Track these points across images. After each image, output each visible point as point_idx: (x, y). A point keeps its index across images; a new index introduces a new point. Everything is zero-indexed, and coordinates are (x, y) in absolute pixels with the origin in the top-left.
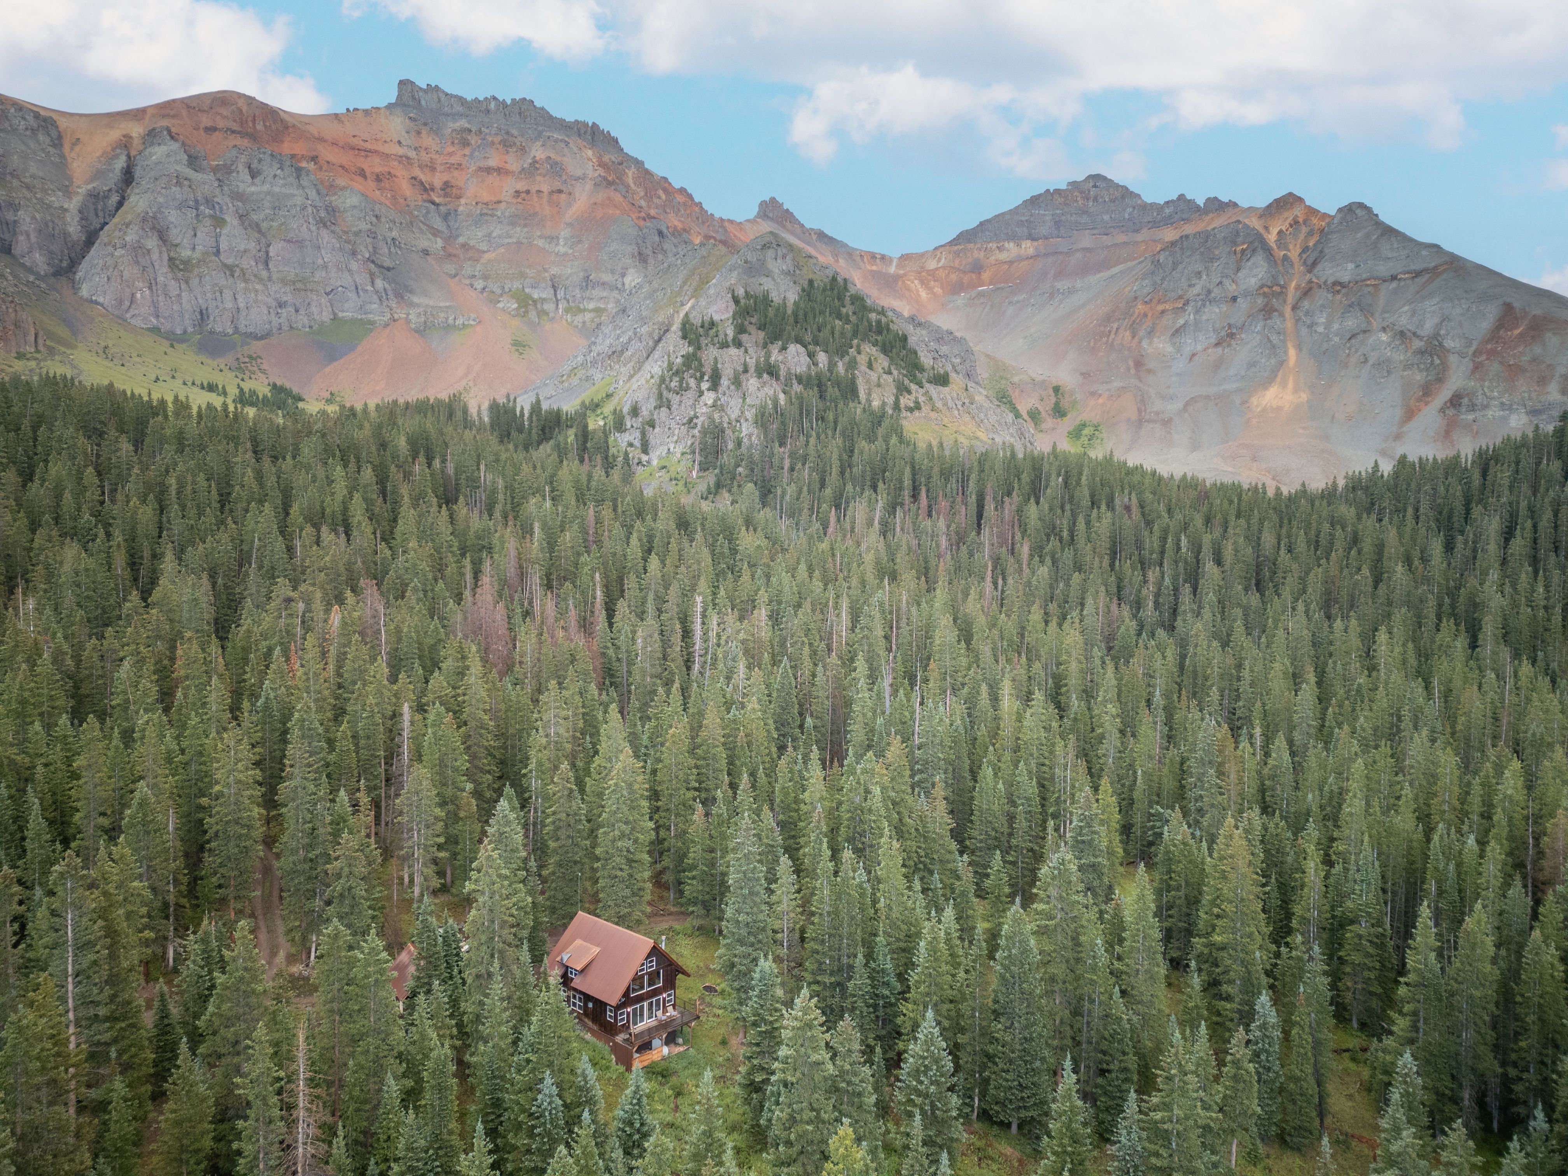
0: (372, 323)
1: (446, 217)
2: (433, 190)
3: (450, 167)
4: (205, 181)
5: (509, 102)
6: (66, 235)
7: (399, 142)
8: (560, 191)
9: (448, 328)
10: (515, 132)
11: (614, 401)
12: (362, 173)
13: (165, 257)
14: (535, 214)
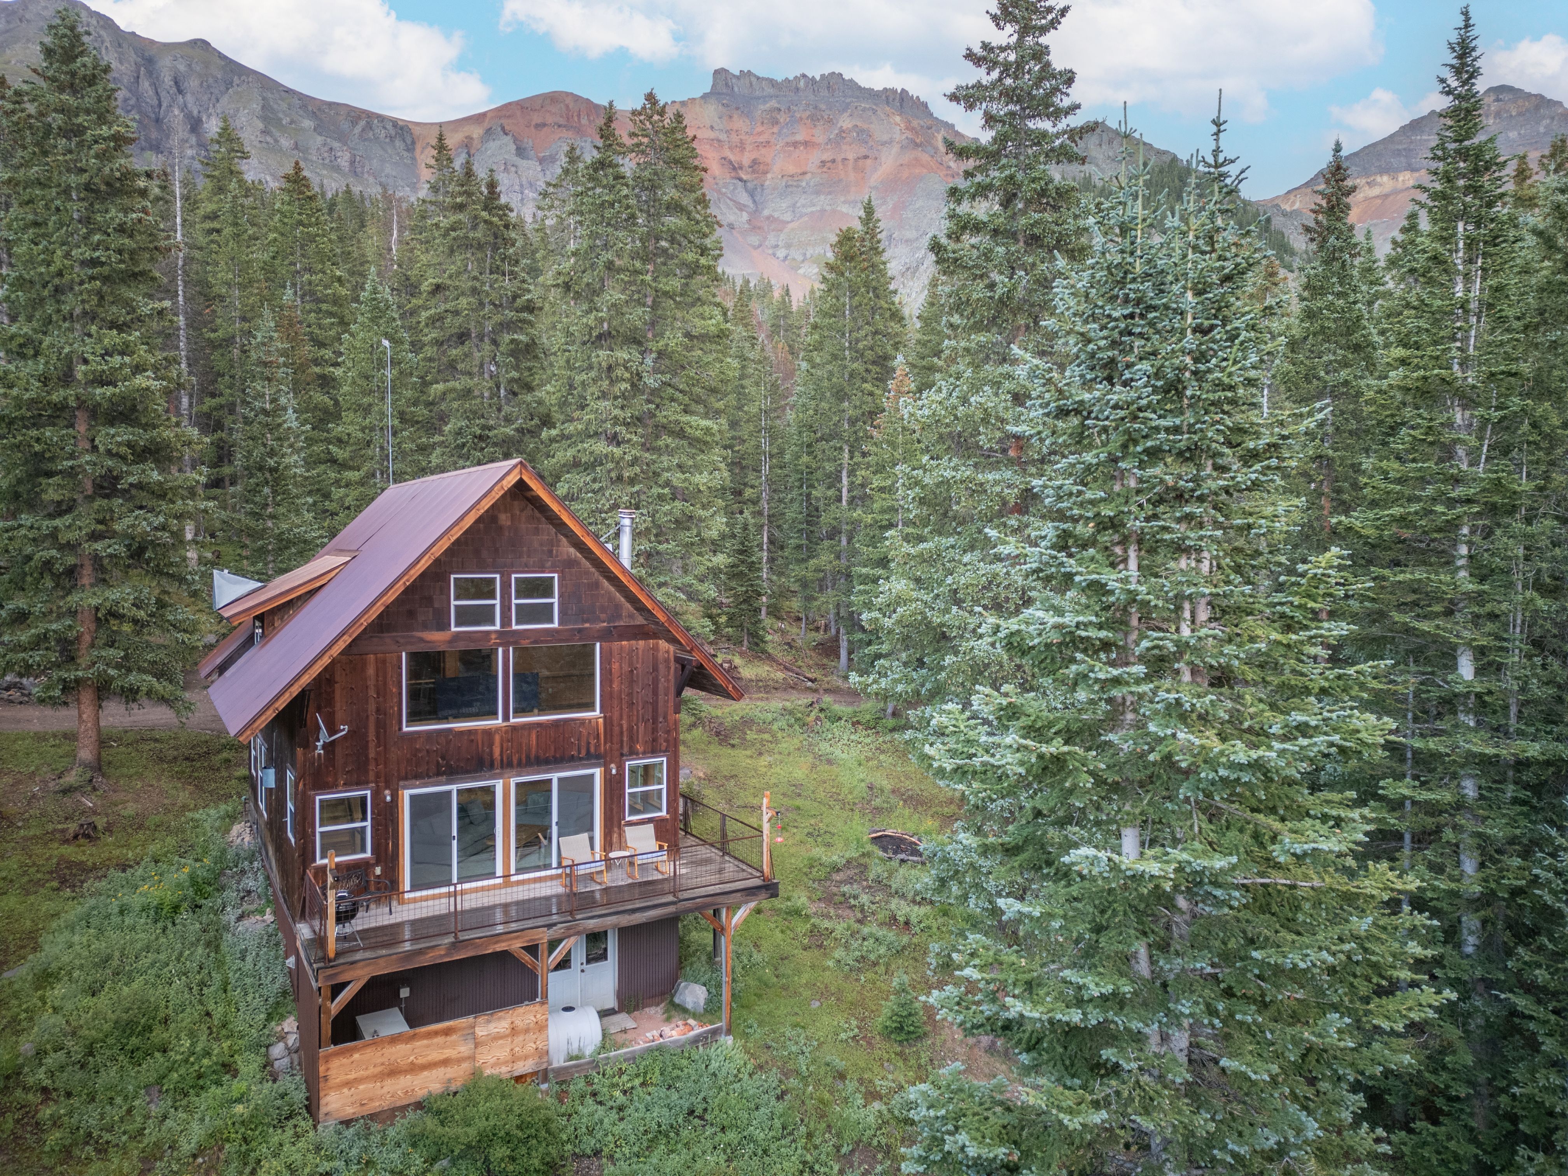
1: (752, 194)
2: (741, 168)
3: (758, 146)
4: (530, 168)
5: (818, 78)
7: (712, 127)
8: (866, 157)
10: (823, 106)
14: (840, 181)
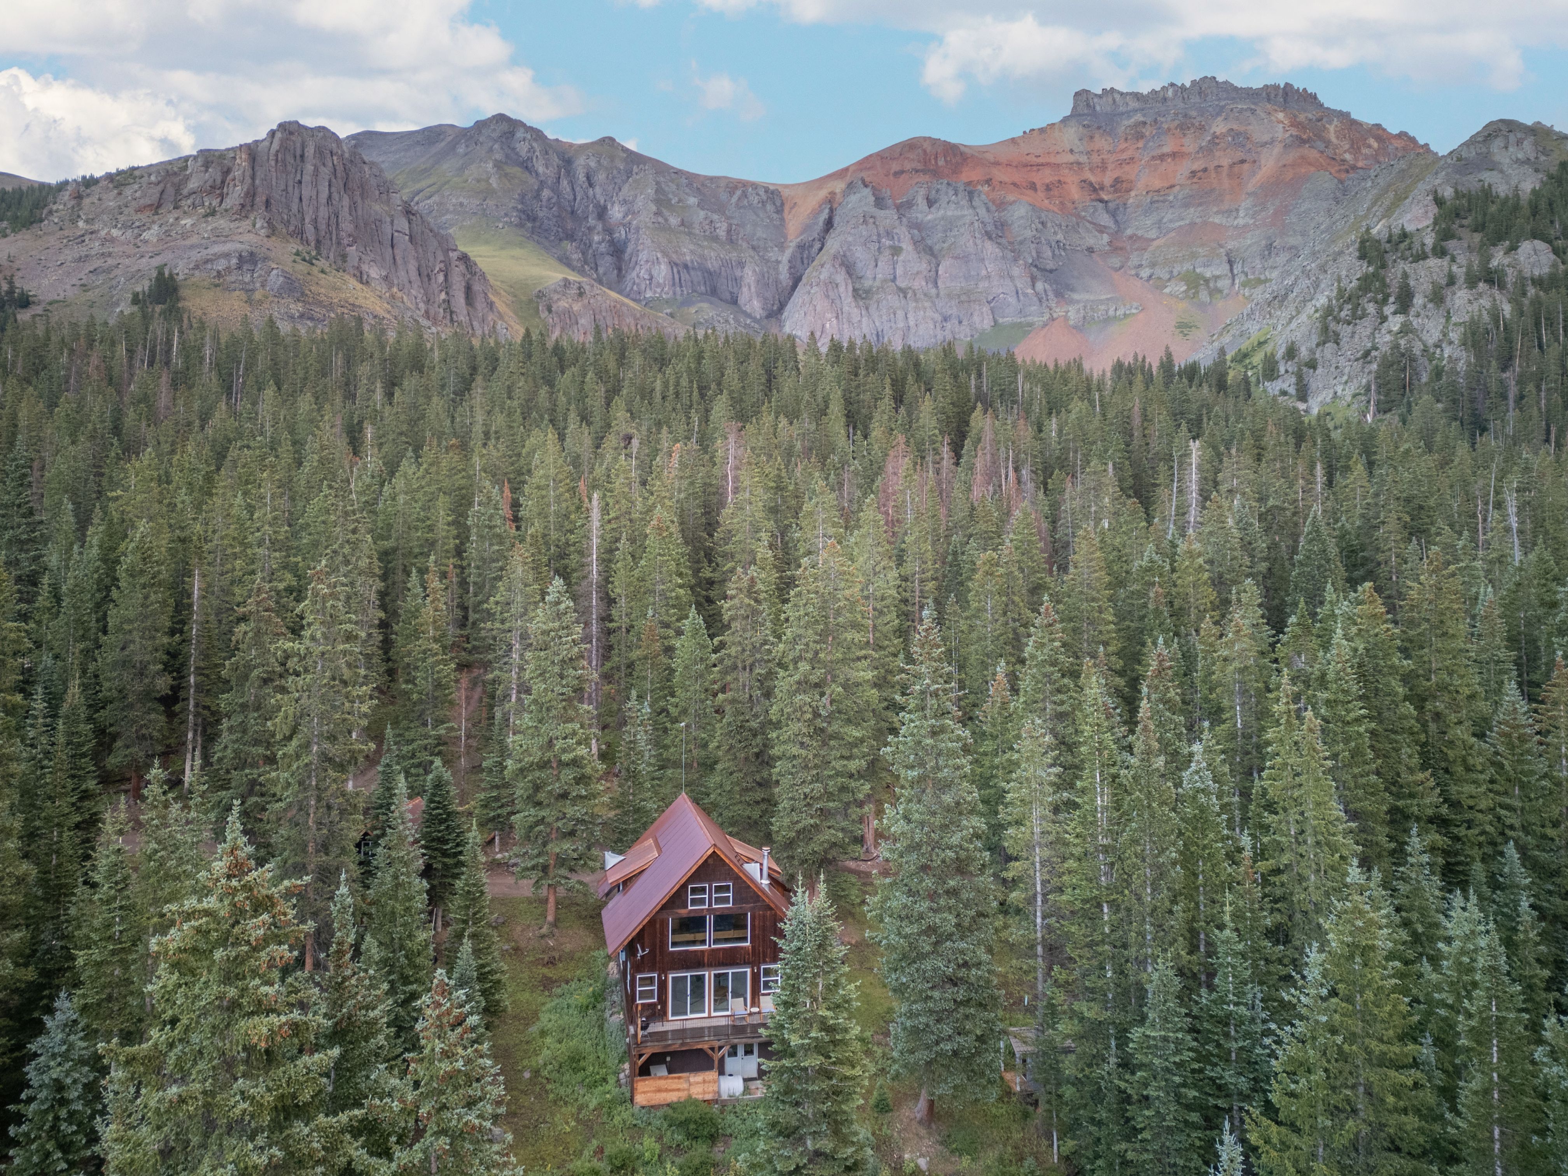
0: (1030, 325)
1: (1113, 214)
2: (1102, 189)
3: (1121, 163)
4: (887, 217)
5: (1188, 85)
6: (777, 282)
7: (1071, 151)
8: (1243, 162)
9: (1108, 320)
10: (1193, 113)
11: (1268, 348)
12: (1033, 187)
13: (850, 288)
14: (1212, 190)
